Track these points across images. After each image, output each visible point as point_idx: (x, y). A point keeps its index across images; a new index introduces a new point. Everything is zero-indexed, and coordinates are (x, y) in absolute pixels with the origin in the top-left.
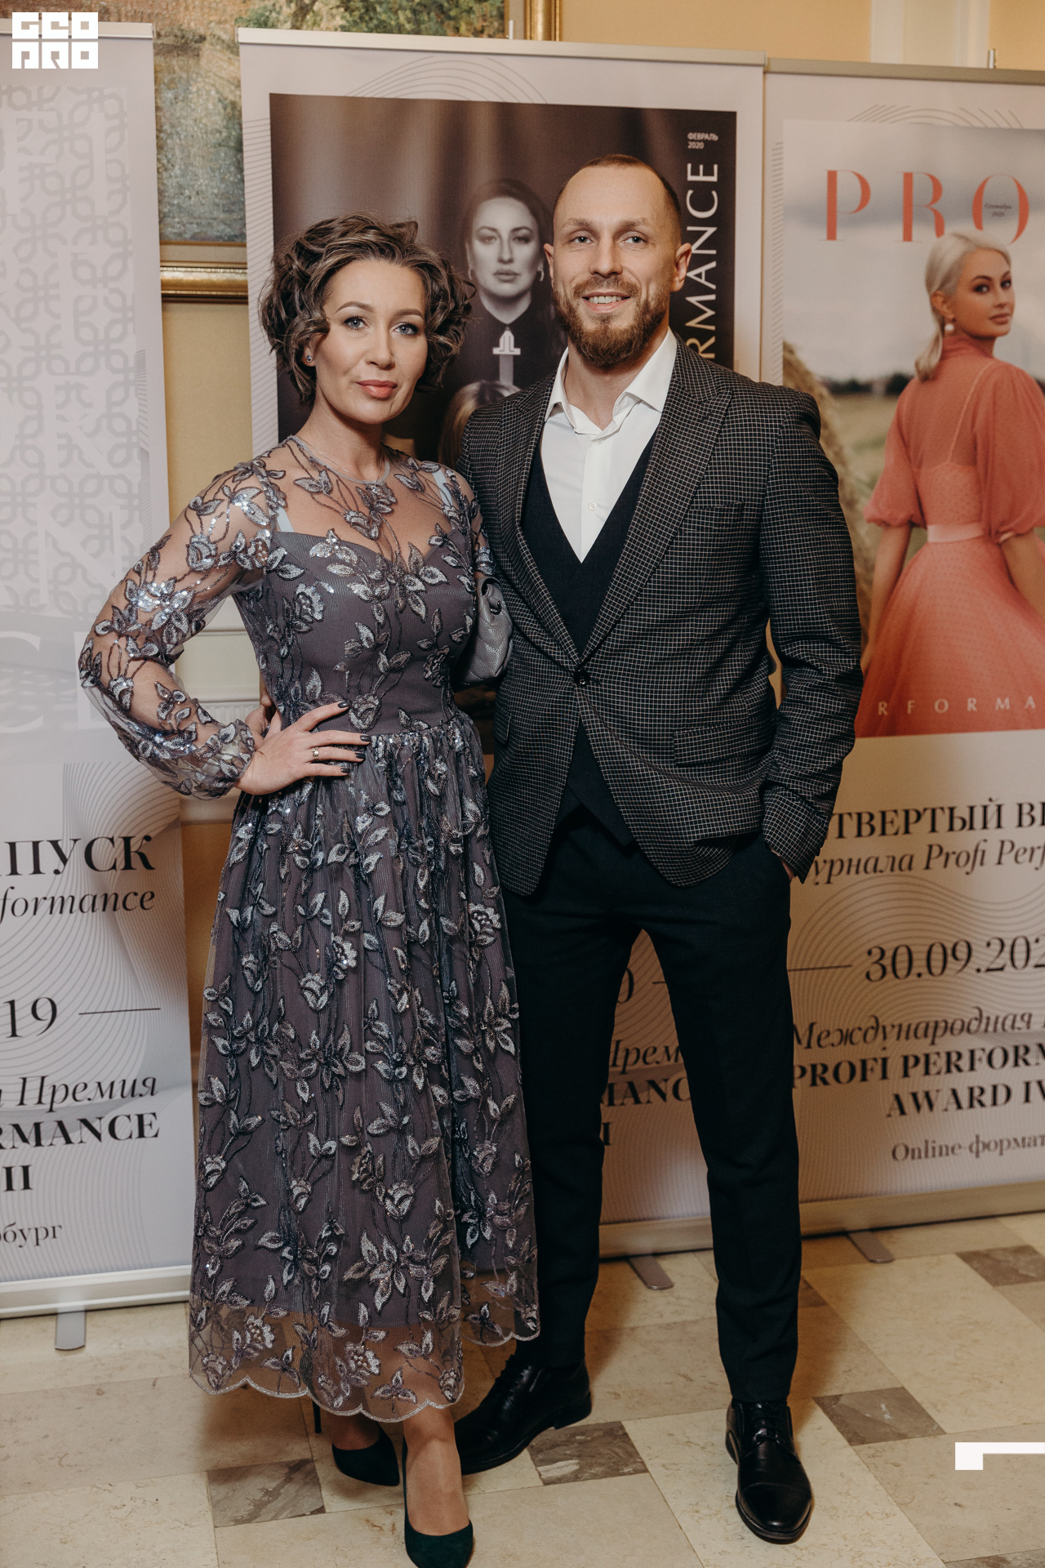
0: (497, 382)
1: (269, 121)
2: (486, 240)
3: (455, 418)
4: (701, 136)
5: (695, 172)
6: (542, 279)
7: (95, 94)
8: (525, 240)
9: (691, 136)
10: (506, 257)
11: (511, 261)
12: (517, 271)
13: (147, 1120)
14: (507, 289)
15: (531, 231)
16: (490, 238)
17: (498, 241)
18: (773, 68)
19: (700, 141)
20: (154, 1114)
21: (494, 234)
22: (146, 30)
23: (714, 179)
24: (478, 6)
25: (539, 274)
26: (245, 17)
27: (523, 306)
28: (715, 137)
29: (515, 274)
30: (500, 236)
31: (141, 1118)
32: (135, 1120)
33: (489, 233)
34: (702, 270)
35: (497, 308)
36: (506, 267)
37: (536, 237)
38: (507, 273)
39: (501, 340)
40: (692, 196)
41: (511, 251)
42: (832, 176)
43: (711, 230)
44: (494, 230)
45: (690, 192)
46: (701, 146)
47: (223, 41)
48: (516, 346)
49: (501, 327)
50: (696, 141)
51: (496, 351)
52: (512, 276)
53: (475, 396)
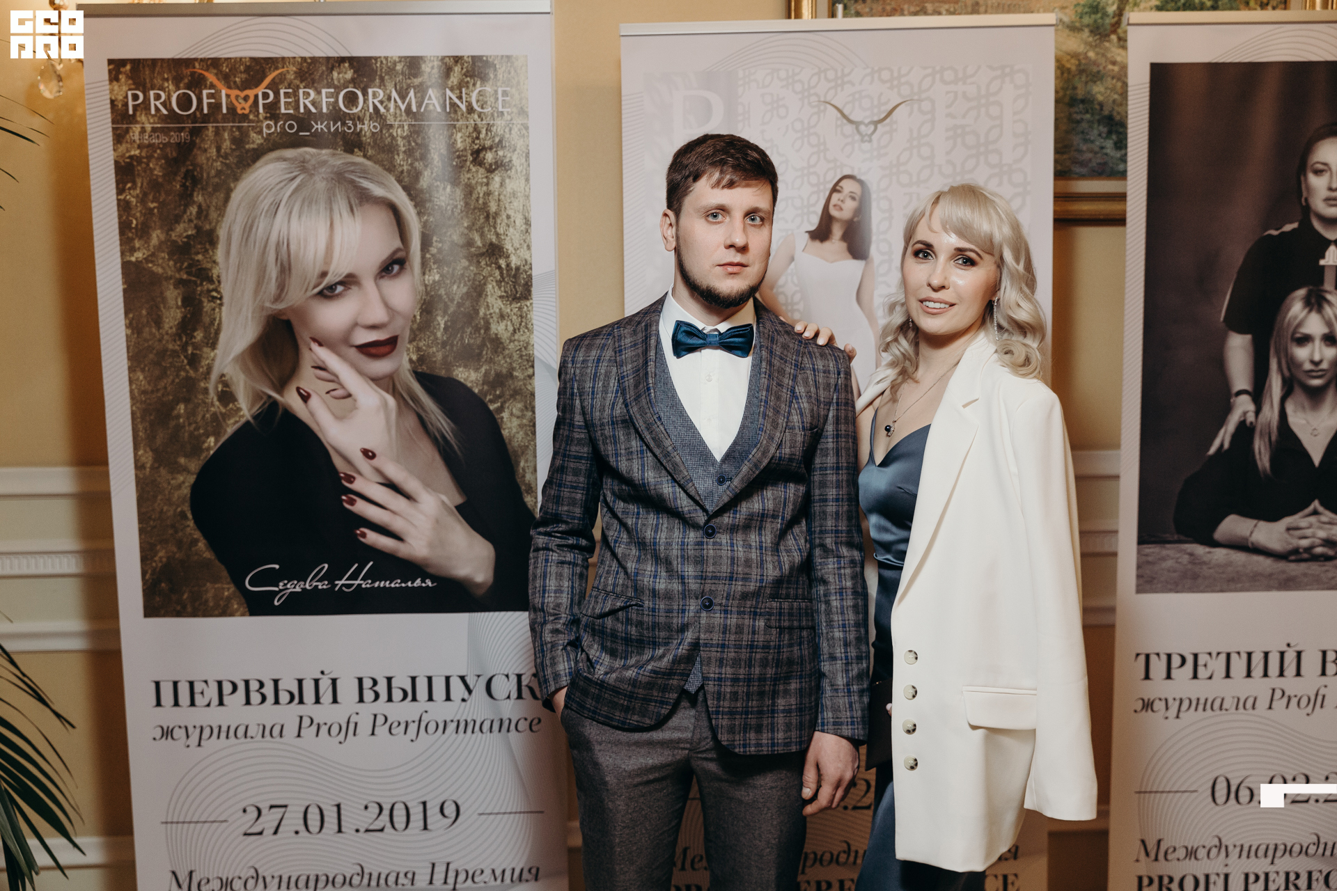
0: (1322, 288)
1: (1148, 85)
2: (1318, 172)
3: (1285, 317)
7: (1007, 70)
10: (1335, 186)
13: (1011, 879)
14: (1334, 212)
16: (1322, 171)
17: (1329, 174)
20: (1016, 875)
21: (1325, 168)
22: (1050, 18)
26: (1082, 3)
30: (1330, 169)
31: (1005, 877)
32: (1001, 878)
33: (1320, 167)
35: (1324, 228)
36: (1334, 194)
38: (1335, 199)
39: (1327, 254)
44: (1325, 164)
47: (1064, 23)
49: (1326, 244)
51: (1322, 262)
53: (1302, 299)
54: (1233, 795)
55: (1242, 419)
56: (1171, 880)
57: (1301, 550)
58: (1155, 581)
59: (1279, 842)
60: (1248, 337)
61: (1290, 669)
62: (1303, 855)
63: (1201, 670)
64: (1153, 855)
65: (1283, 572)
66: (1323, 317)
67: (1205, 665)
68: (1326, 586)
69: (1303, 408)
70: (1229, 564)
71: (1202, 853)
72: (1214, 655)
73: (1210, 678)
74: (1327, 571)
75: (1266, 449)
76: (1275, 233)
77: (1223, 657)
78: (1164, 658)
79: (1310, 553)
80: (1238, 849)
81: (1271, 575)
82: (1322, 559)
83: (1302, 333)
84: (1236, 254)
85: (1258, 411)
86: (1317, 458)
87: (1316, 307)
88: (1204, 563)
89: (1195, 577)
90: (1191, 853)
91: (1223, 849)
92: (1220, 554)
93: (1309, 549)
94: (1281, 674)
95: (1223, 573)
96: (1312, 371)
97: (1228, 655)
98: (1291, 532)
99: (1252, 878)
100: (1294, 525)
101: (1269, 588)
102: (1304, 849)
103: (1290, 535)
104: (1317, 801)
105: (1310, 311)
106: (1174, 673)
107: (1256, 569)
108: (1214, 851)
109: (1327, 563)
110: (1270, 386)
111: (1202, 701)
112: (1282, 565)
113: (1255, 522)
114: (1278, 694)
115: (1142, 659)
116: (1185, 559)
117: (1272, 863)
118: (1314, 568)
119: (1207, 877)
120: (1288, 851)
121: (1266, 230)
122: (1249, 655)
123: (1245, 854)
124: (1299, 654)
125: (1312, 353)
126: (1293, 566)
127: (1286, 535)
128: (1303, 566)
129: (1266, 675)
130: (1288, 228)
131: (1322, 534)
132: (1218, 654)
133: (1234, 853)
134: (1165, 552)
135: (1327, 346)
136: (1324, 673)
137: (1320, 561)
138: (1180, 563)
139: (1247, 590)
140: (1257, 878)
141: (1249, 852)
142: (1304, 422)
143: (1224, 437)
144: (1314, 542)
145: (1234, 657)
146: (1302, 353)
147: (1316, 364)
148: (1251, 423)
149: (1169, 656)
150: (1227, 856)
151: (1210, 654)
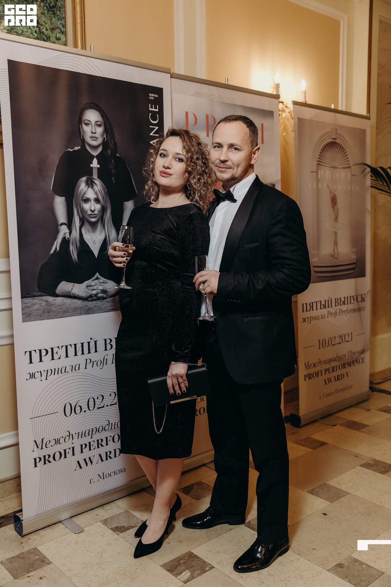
0: (92, 177)
1: (7, 70)
2: (87, 124)
3: (78, 190)
4: (153, 95)
5: (152, 107)
6: (105, 140)
8: (100, 126)
9: (150, 95)
10: (94, 131)
11: (95, 133)
12: (97, 137)
14: (94, 143)
15: (101, 123)
16: (88, 124)
17: (91, 125)
18: (174, 76)
19: (153, 97)
21: (89, 122)
23: (157, 110)
24: (57, 41)
25: (105, 138)
27: (100, 149)
28: (157, 96)
29: (97, 138)
30: (91, 123)
33: (88, 122)
34: (155, 141)
35: (91, 150)
36: (94, 135)
37: (103, 125)
38: (94, 137)
39: (93, 162)
40: (151, 115)
41: (95, 130)
42: (187, 113)
43: (157, 128)
45: (150, 114)
46: (153, 98)
48: (98, 164)
49: (92, 157)
50: (152, 97)
51: (92, 166)
52: (96, 139)
53: (85, 182)
54: (73, 411)
55: (64, 236)
56: (49, 456)
57: (93, 296)
58: (31, 316)
59: (93, 428)
60: (64, 198)
61: (93, 350)
62: (104, 431)
63: (55, 355)
64: (40, 447)
65: (87, 306)
66: (94, 190)
67: (57, 353)
68: (104, 311)
69: (89, 231)
70: (64, 304)
71: (62, 440)
72: (60, 347)
73: (59, 358)
74: (104, 304)
75: (75, 250)
76: (71, 150)
77: (64, 348)
78: (38, 352)
79: (96, 297)
80: (77, 435)
81: (81, 308)
82: (102, 299)
83: (86, 197)
84: (55, 159)
85: (70, 233)
86: (96, 254)
87: (91, 185)
88: (53, 305)
89: (49, 312)
90: (57, 442)
91: (71, 436)
92: (59, 299)
93: (96, 295)
94: (89, 352)
95: (61, 308)
96: (91, 215)
97: (66, 346)
98: (88, 288)
99: (84, 446)
100: (90, 284)
101: (81, 314)
102: (104, 428)
103: (87, 288)
104: (107, 406)
105: (88, 187)
106: (43, 358)
107: (75, 306)
108: (67, 438)
109: (103, 301)
110: (75, 221)
111: (57, 370)
112: (86, 303)
113: (74, 283)
114: (89, 361)
115: (28, 353)
116: (44, 304)
117: (92, 438)
118: (99, 303)
119: (65, 450)
120: (98, 430)
121: (67, 149)
122: (75, 345)
123: (80, 436)
124: (96, 342)
125: (91, 207)
126: (90, 303)
127: (87, 289)
128: (94, 302)
129: (83, 353)
130: (76, 148)
131: (101, 288)
132: (62, 346)
133: (76, 437)
134: (34, 301)
135: (96, 203)
136: (106, 350)
137: (101, 300)
138: (42, 306)
139: (73, 316)
140: (86, 445)
141: (81, 435)
142: (90, 238)
143: (57, 245)
144: (98, 291)
145: (69, 347)
146: (86, 206)
147: (93, 211)
148: (68, 238)
149: (40, 351)
150: (73, 439)
151: (58, 347)
